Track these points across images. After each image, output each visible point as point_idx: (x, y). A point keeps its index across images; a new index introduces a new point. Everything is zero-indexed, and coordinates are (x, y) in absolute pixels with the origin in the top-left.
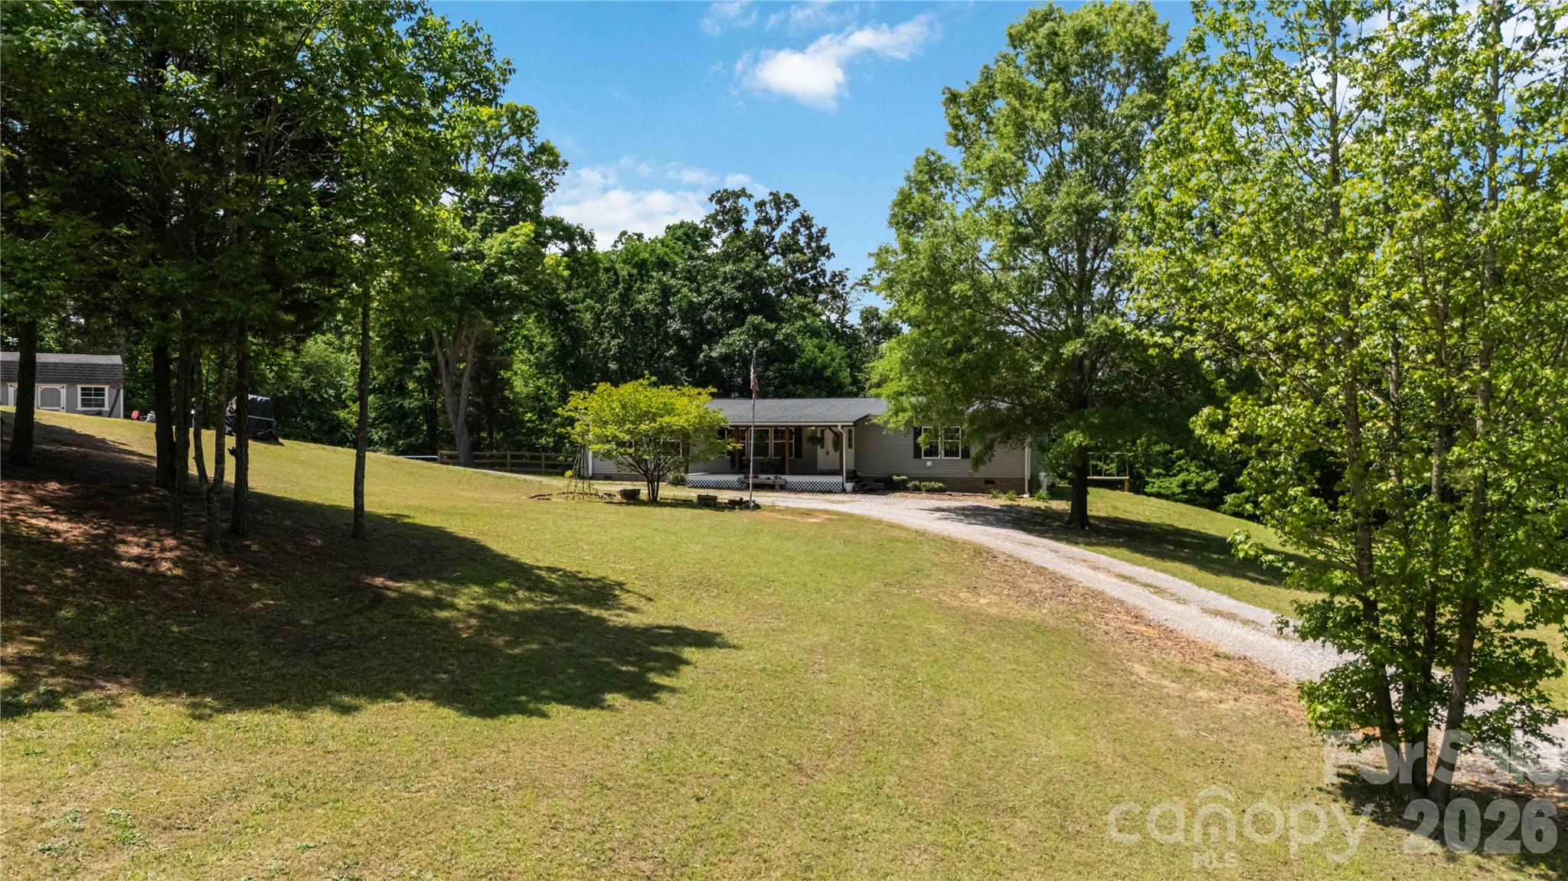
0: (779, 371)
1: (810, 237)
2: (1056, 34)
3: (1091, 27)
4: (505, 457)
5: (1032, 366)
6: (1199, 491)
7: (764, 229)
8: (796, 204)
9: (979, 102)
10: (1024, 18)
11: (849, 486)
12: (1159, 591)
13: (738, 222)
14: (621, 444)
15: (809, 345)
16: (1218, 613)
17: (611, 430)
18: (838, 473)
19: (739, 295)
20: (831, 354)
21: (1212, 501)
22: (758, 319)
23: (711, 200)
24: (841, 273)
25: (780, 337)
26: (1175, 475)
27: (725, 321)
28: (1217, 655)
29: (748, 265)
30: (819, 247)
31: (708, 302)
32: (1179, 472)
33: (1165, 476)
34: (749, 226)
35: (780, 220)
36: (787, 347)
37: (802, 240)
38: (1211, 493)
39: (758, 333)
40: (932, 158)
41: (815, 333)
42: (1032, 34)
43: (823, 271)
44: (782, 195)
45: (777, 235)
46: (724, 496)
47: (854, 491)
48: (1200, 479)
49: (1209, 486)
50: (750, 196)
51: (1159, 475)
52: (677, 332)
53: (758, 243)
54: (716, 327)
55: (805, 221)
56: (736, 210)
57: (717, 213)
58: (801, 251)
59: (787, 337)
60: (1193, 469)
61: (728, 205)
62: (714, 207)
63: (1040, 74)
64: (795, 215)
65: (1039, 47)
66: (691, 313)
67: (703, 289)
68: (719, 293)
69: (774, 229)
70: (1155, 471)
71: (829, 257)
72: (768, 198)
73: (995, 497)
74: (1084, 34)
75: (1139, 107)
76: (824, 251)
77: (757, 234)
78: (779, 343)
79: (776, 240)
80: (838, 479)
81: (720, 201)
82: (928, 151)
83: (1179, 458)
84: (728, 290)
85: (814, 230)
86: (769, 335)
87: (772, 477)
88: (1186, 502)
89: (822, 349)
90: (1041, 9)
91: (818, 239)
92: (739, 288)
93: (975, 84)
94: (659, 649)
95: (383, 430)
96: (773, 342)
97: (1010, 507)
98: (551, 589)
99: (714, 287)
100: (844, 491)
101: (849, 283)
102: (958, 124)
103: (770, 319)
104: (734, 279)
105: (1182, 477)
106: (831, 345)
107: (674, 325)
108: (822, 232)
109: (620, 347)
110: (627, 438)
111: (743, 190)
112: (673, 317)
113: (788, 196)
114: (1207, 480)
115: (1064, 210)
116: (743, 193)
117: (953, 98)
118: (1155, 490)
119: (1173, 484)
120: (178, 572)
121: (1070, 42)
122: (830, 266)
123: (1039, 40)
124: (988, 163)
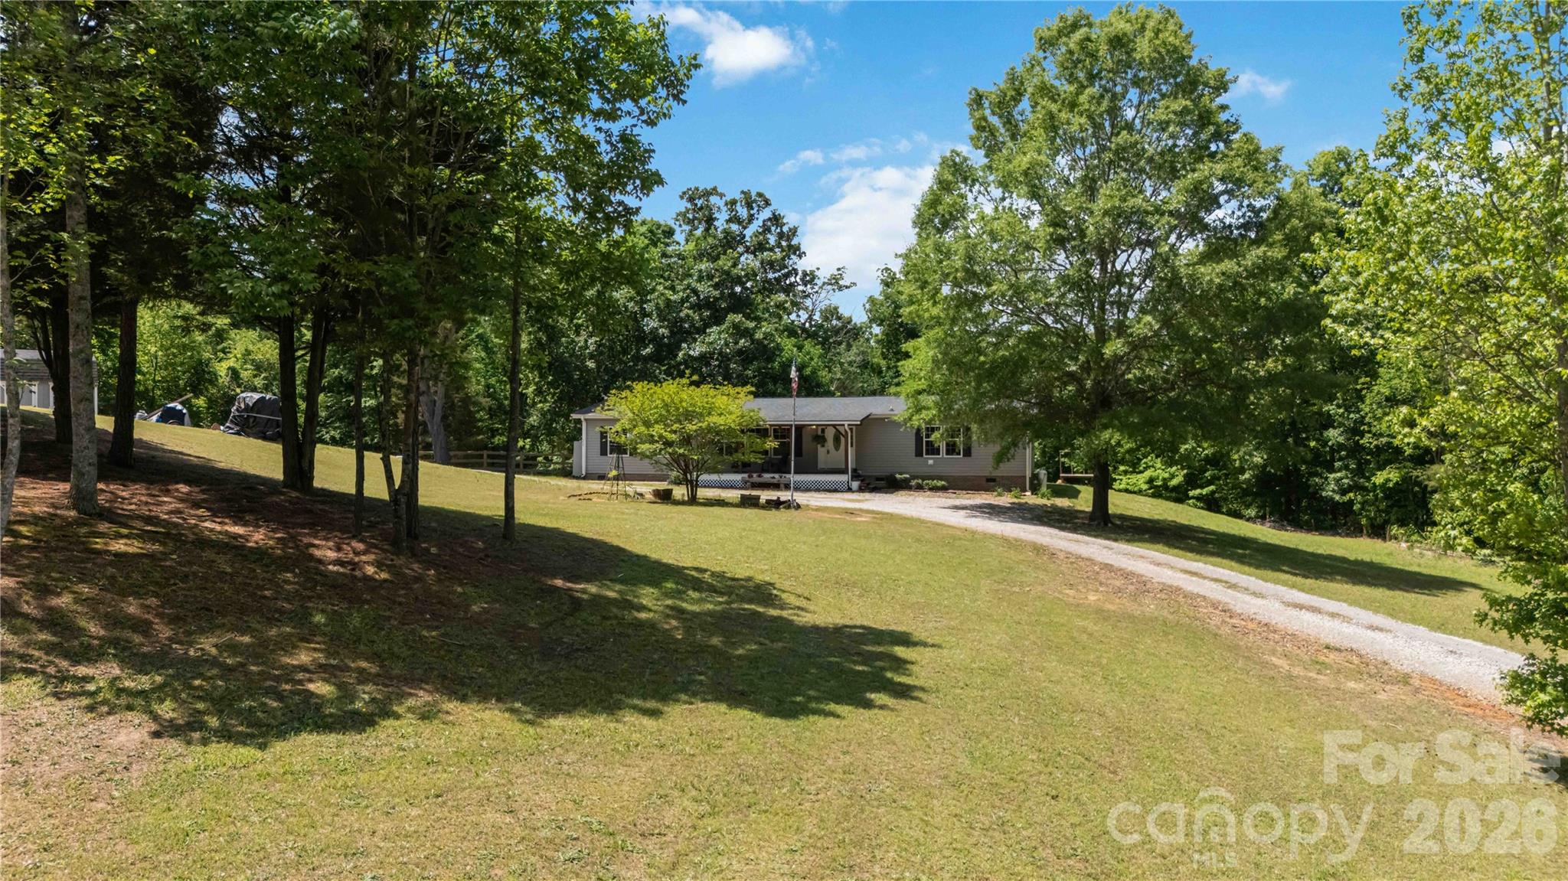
0: (759, 370)
1: (781, 235)
2: (1089, 39)
3: (1125, 34)
4: (481, 456)
5: (1068, 365)
6: (1165, 486)
7: (734, 227)
8: (767, 203)
9: (1005, 105)
10: (1055, 24)
11: (855, 485)
12: (1233, 586)
13: (710, 220)
14: (668, 444)
15: (788, 344)
16: (1300, 607)
17: (657, 430)
18: (844, 471)
19: (716, 293)
20: (808, 353)
21: (1178, 495)
22: (738, 318)
23: (682, 198)
24: (812, 272)
25: (759, 335)
26: (1141, 472)
27: (702, 319)
28: (1327, 647)
29: (724, 263)
30: (790, 246)
31: (683, 301)
32: (1146, 469)
33: (1132, 473)
34: (721, 223)
35: (751, 219)
36: (765, 346)
37: (772, 240)
38: (1175, 489)
39: (739, 331)
40: (957, 160)
41: (791, 331)
42: (1064, 39)
43: (795, 270)
44: (753, 194)
45: (749, 232)
46: (765, 496)
47: (861, 490)
48: (1166, 475)
49: (1174, 482)
50: (722, 195)
51: (1126, 472)
52: (654, 330)
53: (730, 241)
54: (692, 325)
55: (776, 219)
56: (709, 208)
57: (688, 210)
58: (771, 250)
59: (766, 335)
60: (1159, 465)
61: (699, 203)
62: (684, 205)
63: (1072, 79)
64: (766, 214)
65: (1071, 52)
66: (667, 311)
67: (679, 288)
68: (695, 292)
69: (745, 228)
70: (1122, 468)
71: (800, 256)
72: (738, 196)
73: (1000, 495)
74: (1118, 42)
75: (1175, 113)
76: (796, 250)
77: (727, 232)
78: (759, 342)
79: (747, 238)
80: (843, 478)
81: (691, 200)
82: (953, 151)
83: (1145, 457)
84: (705, 289)
85: (785, 229)
86: (747, 333)
87: (777, 476)
88: (1153, 496)
89: (800, 348)
90: (1070, 14)
91: (789, 239)
92: (716, 286)
93: (1003, 86)
94: (870, 648)
95: (335, 429)
96: (753, 341)
97: (1020, 504)
98: (713, 589)
99: (689, 285)
100: (850, 490)
101: (819, 282)
102: (982, 126)
103: (748, 317)
104: (710, 277)
105: (1148, 474)
106: (808, 345)
107: (651, 324)
108: (794, 231)
109: (599, 345)
110: (674, 437)
111: (715, 189)
112: (649, 315)
113: (760, 195)
114: (1173, 476)
115: (1106, 213)
116: (714, 191)
117: (978, 100)
118: (1122, 486)
119: (1140, 480)
120: (384, 576)
121: (1103, 49)
122: (803, 265)
123: (1072, 46)
124: (1024, 166)
